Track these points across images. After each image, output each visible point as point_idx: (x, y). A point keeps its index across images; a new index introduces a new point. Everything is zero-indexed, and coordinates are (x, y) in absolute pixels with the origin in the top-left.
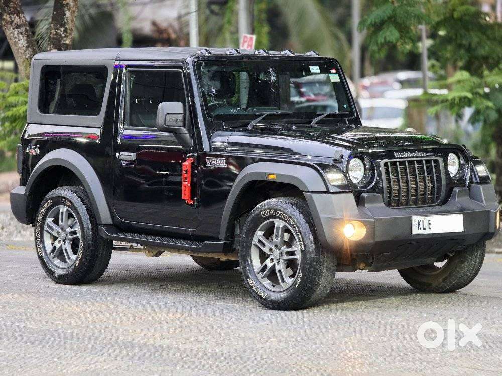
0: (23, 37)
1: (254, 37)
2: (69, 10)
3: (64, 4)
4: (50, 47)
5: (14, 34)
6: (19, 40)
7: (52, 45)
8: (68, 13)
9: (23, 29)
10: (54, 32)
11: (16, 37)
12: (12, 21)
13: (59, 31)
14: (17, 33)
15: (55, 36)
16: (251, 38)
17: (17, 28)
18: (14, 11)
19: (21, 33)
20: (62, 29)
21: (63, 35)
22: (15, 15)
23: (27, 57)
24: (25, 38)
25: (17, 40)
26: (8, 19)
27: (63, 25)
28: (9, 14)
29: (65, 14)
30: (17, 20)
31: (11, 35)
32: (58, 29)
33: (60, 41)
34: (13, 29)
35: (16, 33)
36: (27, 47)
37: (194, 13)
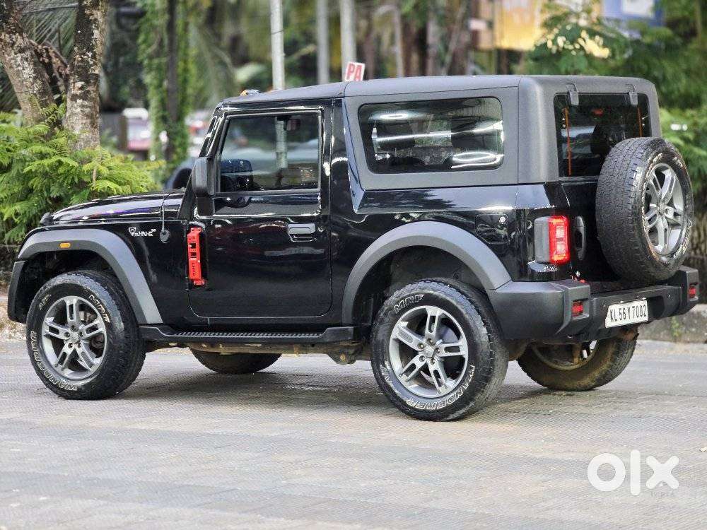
0: (29, 64)
1: (363, 66)
2: (97, 28)
3: (91, 20)
4: (74, 79)
5: (16, 61)
6: (24, 69)
7: (77, 76)
8: (96, 32)
9: (28, 54)
10: (80, 59)
11: (19, 65)
12: (14, 43)
13: (86, 57)
14: (21, 60)
15: (80, 64)
16: (359, 68)
17: (20, 52)
18: (15, 29)
19: (27, 60)
20: (90, 54)
21: (91, 63)
22: (17, 34)
23: (35, 92)
24: (32, 66)
25: (20, 68)
26: (8, 40)
27: (90, 49)
28: (9, 33)
29: (93, 34)
30: (20, 41)
31: (13, 61)
32: (84, 54)
33: (87, 71)
34: (16, 54)
35: (19, 59)
36: (35, 78)
37: (279, 34)
